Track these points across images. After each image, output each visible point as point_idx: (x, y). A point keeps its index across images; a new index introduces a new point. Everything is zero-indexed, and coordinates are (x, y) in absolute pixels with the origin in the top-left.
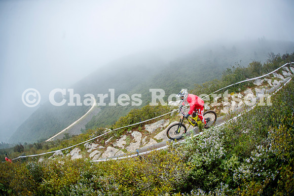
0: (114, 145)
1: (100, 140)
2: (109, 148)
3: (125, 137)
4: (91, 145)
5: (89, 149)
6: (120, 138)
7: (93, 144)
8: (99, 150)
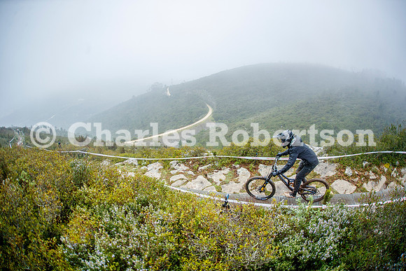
0: (209, 176)
1: (193, 163)
2: (201, 177)
3: (227, 170)
4: (180, 165)
5: (174, 169)
6: (221, 169)
7: (182, 165)
8: (186, 176)
